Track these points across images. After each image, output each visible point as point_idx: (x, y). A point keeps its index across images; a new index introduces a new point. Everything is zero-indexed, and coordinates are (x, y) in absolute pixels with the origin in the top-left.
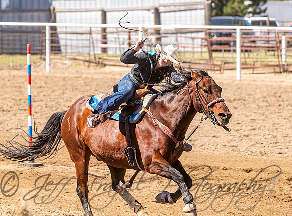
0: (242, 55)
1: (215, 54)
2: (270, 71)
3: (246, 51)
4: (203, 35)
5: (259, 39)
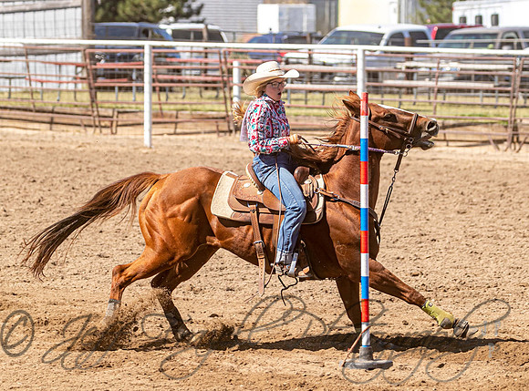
0: (155, 97)
1: (101, 96)
2: (208, 129)
3: (162, 89)
4: (77, 58)
5: (188, 66)
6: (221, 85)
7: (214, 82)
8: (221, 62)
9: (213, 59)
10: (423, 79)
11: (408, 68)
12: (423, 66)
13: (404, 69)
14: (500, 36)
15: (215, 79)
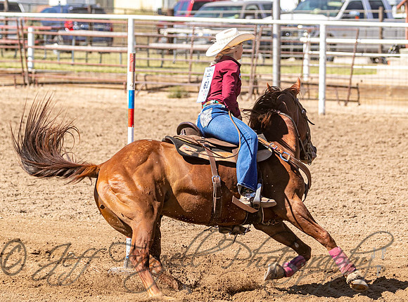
6: (18, 47)
7: (13, 44)
8: (18, 28)
9: (12, 26)
10: (181, 43)
11: (169, 33)
12: (181, 32)
13: (166, 34)
14: (244, 8)
15: (14, 42)
